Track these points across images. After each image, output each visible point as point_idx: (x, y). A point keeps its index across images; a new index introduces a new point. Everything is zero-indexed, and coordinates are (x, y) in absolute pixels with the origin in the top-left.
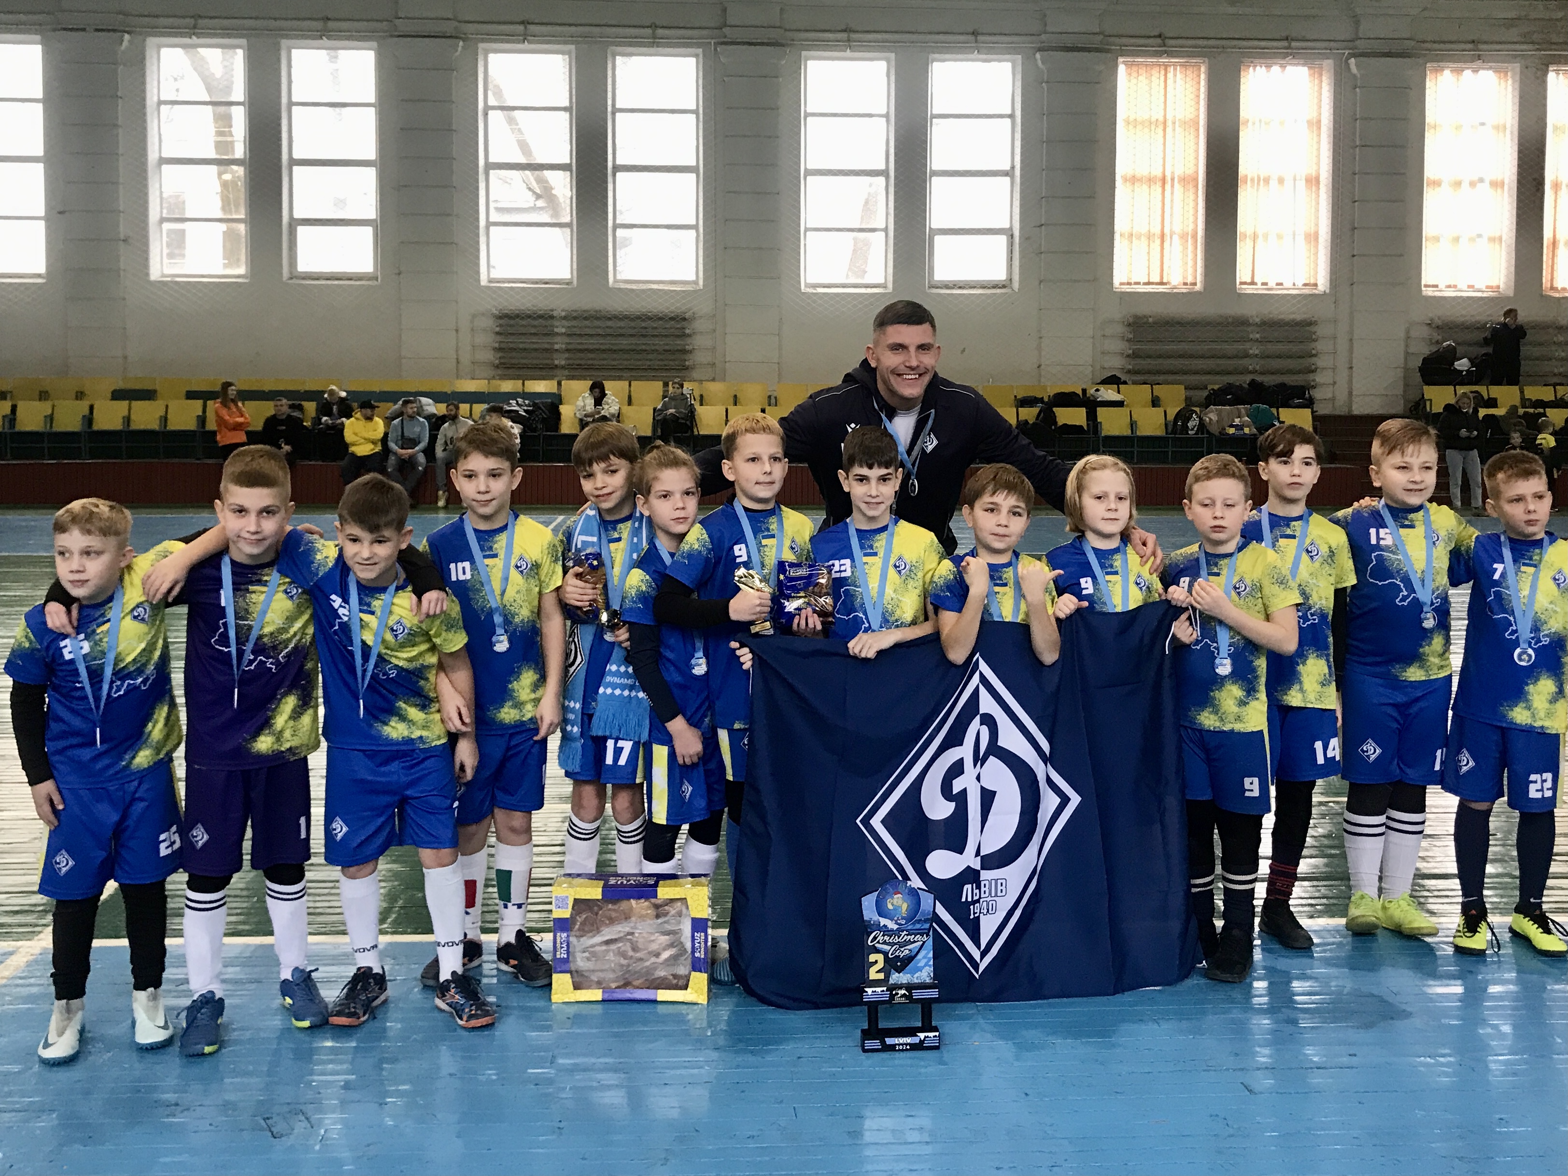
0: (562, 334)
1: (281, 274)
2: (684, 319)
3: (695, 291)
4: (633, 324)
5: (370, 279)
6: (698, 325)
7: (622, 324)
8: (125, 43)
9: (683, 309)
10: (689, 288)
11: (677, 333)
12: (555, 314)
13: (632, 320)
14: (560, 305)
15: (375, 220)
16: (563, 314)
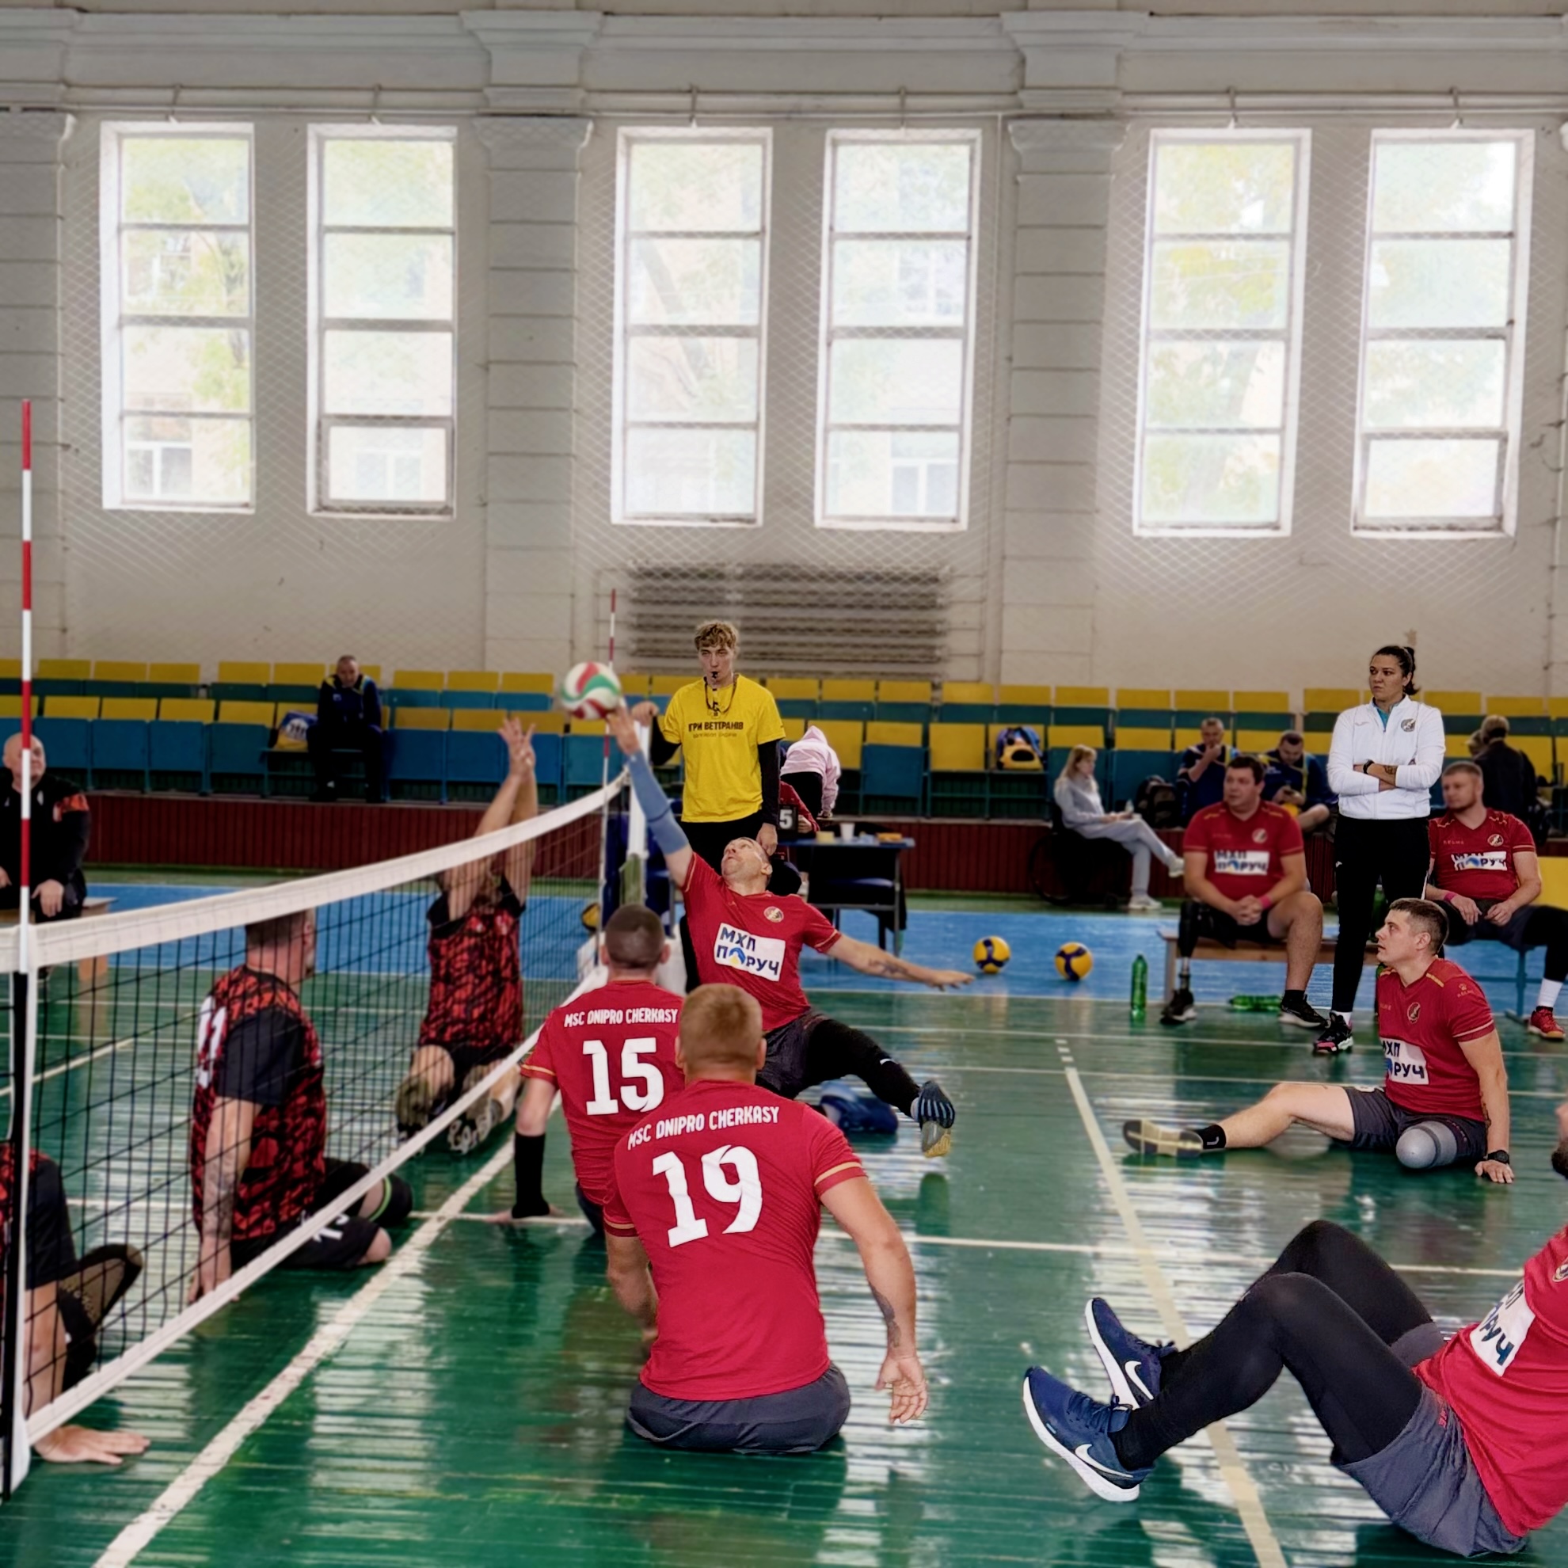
0: (738, 603)
1: (304, 503)
2: (935, 580)
3: (953, 535)
4: (850, 588)
5: (441, 512)
6: (959, 589)
7: (831, 587)
8: (68, 131)
9: (934, 563)
10: (945, 528)
11: (923, 602)
12: (728, 569)
13: (850, 581)
14: (733, 556)
15: (450, 419)
16: (740, 571)
